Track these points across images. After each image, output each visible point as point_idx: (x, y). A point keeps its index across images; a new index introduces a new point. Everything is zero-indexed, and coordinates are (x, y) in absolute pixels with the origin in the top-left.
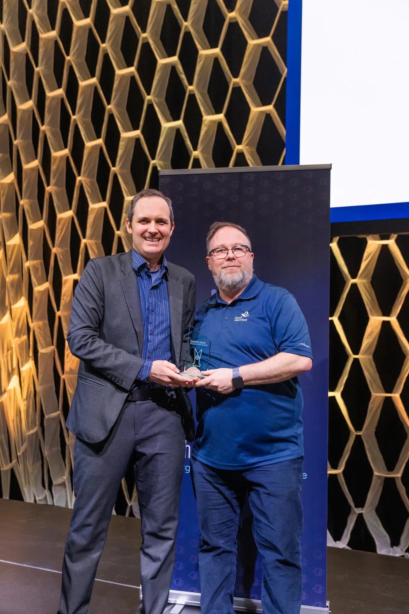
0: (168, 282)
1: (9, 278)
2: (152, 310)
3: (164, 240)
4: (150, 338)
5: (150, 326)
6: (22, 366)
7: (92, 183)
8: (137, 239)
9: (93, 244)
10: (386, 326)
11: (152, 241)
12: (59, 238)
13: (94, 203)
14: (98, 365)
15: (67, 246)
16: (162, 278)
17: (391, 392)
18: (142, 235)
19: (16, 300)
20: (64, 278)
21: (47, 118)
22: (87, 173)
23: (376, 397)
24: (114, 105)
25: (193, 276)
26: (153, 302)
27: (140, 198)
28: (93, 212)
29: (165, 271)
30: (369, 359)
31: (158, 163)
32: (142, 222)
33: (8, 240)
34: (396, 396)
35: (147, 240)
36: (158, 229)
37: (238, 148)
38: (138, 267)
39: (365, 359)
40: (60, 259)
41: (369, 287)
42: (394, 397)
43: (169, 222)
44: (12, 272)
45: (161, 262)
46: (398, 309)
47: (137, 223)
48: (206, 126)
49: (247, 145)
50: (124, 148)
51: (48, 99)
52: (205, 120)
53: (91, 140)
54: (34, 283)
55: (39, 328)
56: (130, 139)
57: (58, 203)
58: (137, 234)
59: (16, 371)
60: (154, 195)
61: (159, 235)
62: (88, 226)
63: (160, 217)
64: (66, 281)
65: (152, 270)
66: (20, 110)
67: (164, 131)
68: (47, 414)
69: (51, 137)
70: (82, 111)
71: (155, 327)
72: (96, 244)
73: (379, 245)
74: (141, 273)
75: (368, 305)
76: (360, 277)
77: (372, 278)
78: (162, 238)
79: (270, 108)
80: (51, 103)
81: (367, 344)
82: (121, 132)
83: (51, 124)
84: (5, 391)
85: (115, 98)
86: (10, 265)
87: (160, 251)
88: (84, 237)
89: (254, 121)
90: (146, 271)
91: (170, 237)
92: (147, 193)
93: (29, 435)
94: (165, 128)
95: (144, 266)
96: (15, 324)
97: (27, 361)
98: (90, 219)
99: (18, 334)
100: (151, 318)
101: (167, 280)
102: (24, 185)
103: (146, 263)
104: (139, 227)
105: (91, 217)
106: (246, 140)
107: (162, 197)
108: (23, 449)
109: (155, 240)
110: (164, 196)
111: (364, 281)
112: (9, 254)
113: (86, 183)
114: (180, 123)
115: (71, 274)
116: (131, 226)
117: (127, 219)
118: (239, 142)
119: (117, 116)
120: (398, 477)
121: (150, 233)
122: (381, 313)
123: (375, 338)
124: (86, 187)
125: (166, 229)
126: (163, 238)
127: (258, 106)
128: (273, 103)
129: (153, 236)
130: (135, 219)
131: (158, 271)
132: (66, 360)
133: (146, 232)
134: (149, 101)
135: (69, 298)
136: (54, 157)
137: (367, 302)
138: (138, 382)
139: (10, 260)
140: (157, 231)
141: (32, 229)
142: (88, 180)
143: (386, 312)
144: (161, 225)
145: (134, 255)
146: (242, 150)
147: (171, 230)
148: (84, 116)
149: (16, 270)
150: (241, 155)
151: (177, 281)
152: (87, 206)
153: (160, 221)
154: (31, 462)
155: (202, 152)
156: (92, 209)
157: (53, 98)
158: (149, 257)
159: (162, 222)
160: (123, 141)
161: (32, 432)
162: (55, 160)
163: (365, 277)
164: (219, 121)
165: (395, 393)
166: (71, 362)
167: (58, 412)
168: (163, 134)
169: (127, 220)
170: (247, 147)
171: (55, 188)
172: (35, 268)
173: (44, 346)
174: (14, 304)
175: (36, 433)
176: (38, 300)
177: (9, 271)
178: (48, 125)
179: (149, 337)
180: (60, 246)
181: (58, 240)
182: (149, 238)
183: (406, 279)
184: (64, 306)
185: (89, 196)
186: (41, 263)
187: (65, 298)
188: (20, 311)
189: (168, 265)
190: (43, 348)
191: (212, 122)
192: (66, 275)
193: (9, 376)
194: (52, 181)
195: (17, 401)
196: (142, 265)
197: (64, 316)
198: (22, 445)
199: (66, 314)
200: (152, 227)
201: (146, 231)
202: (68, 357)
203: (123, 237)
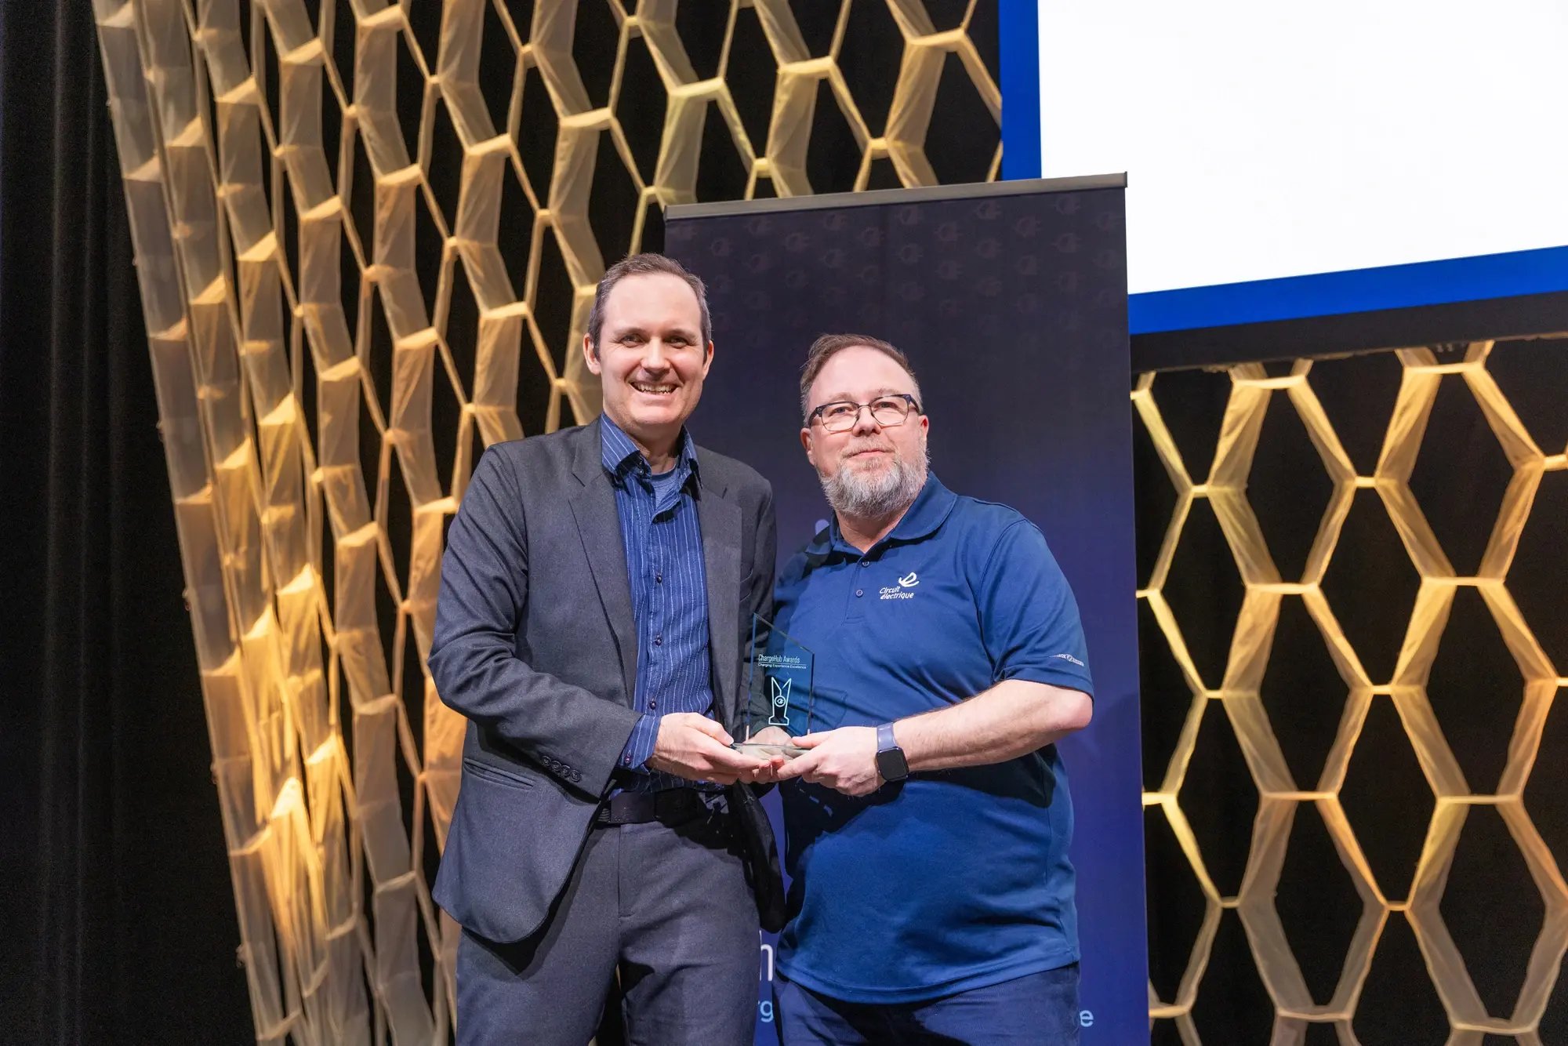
0: (698, 502)
1: (269, 516)
2: (658, 579)
3: (686, 388)
4: (655, 654)
5: (654, 620)
6: (311, 751)
7: (486, 252)
8: (612, 388)
9: (491, 417)
10: (1292, 607)
11: (655, 392)
12: (401, 402)
13: (492, 304)
14: (513, 730)
15: (424, 426)
16: (683, 491)
17: (1313, 787)
18: (628, 376)
19: (290, 571)
20: (418, 510)
21: (361, 82)
22: (472, 227)
23: (1274, 802)
24: (540, 44)
25: (767, 485)
26: (659, 557)
27: (620, 277)
28: (492, 329)
29: (690, 472)
30: (1251, 700)
31: (662, 194)
32: (625, 342)
33: (265, 414)
34: (1328, 798)
35: (640, 390)
36: (668, 360)
37: (875, 145)
38: (616, 464)
39: (1240, 700)
40: (406, 459)
41: (1242, 506)
42: (1323, 800)
43: (699, 339)
44: (276, 500)
45: (678, 449)
46: (1322, 561)
47: (614, 344)
48: (786, 90)
49: (899, 137)
50: (569, 154)
51: (362, 35)
52: (784, 76)
53: (480, 137)
54: (337, 525)
55: (355, 648)
56: (584, 132)
57: (397, 309)
58: (615, 374)
59: (294, 768)
60: (658, 268)
61: (671, 376)
62: (479, 368)
63: (675, 327)
64: (424, 518)
65: (655, 471)
66: (289, 65)
67: (674, 110)
68: (384, 879)
69: (373, 134)
70: (454, 65)
71: (667, 625)
72: (502, 416)
73: (1265, 390)
74: (627, 481)
75: (1241, 554)
76: (1216, 479)
77: (1251, 479)
78: (682, 383)
79: (956, 37)
80: (370, 44)
81: (1243, 660)
82: (560, 115)
83: (374, 100)
84: (265, 822)
85: (540, 26)
86: (270, 481)
87: (678, 418)
88: (469, 398)
89: (916, 71)
90: (638, 474)
91: (704, 382)
92: (639, 264)
93: (333, 941)
94: (678, 99)
95: (633, 460)
96: (288, 638)
97: (322, 738)
98: (483, 348)
99: (297, 664)
100: (655, 599)
101: (696, 497)
102: (304, 264)
103: (638, 453)
104: (619, 356)
105: (485, 345)
106: (894, 125)
107: (679, 275)
108: (316, 978)
109: (663, 389)
110: (683, 271)
111: (1227, 489)
112: (267, 449)
113: (471, 254)
114: (716, 85)
115: (435, 498)
116: (596, 355)
117: (587, 335)
118: (877, 132)
119: (547, 71)
120: (1343, 1022)
121: (648, 370)
122: (1276, 574)
123: (1264, 642)
124: (470, 265)
125: (692, 358)
126: (684, 383)
127: (923, 33)
128: (965, 23)
129: (656, 377)
130: (607, 333)
131: (672, 472)
132: (429, 730)
133: (638, 368)
134: (634, 29)
135: (432, 564)
136: (382, 187)
137: (1237, 547)
138: (622, 775)
139: (272, 466)
140: (667, 365)
141: (328, 383)
142: (475, 246)
143: (1292, 571)
144: (676, 350)
145: (605, 431)
146: (885, 151)
147: (705, 361)
148: (460, 76)
149: (287, 494)
151: (723, 497)
152: (475, 314)
153: (674, 338)
154: (340, 1013)
155: (780, 159)
156: (487, 323)
157: (377, 31)
158: (647, 435)
159: (679, 340)
160: (565, 139)
161: (341, 930)
162: (385, 196)
163: (1230, 480)
164: (823, 76)
165: (1325, 790)
166: (442, 736)
167: (412, 875)
168: (672, 116)
169: (586, 339)
170: (900, 144)
171: (388, 269)
172: (338, 484)
173: (368, 694)
174: (284, 585)
175: (353, 934)
176: (350, 571)
177: (268, 496)
178: (365, 102)
179: (652, 652)
180: (405, 424)
181: (399, 408)
182: (644, 383)
183: (1342, 481)
184: (420, 585)
185: (479, 287)
186: (353, 471)
187: (421, 564)
188: (300, 604)
189: (698, 457)
190: (365, 700)
191: (804, 79)
192: (423, 502)
193: (277, 780)
194: (380, 251)
195: (297, 848)
196: (627, 457)
197: (422, 614)
198: (315, 968)
199: (424, 606)
200: (654, 355)
201: (638, 365)
202: (433, 722)
203: (574, 394)
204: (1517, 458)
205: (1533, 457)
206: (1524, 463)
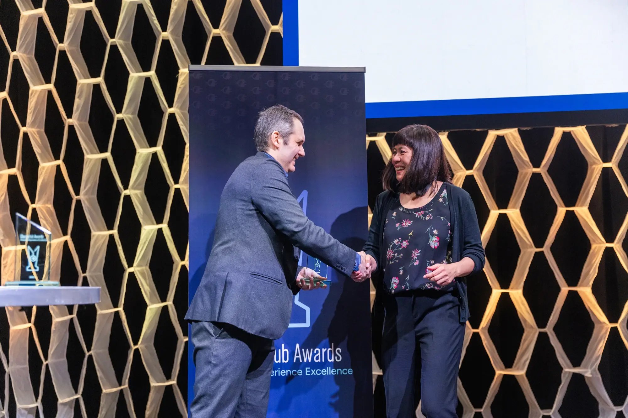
7: (30, 59)
9: (35, 134)
13: (35, 85)
22: (24, 48)
28: (35, 94)
31: (118, 42)
37: (215, 32)
48: (175, 4)
49: (224, 29)
50: (73, 20)
53: (28, 8)
56: (79, 11)
62: (29, 111)
67: (124, 6)
72: (39, 133)
82: (70, 3)
88: (24, 125)
98: (31, 103)
105: (32, 101)
106: (223, 24)
113: (24, 60)
115: (5, 169)
118: (216, 26)
124: (24, 65)
142: (25, 56)
146: (219, 34)
150: (218, 40)
152: (27, 87)
155: (172, 33)
156: (33, 91)
160: (72, 13)
170: (224, 32)
185: (29, 76)
202: (5, 267)
203: (76, 126)
204: (455, 170)
205: (462, 170)
206: (458, 172)
